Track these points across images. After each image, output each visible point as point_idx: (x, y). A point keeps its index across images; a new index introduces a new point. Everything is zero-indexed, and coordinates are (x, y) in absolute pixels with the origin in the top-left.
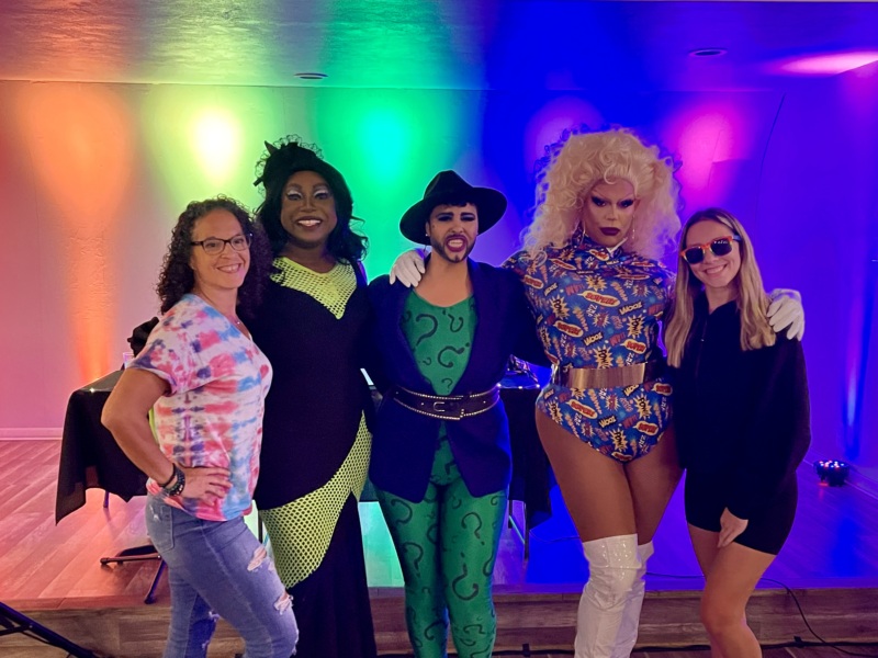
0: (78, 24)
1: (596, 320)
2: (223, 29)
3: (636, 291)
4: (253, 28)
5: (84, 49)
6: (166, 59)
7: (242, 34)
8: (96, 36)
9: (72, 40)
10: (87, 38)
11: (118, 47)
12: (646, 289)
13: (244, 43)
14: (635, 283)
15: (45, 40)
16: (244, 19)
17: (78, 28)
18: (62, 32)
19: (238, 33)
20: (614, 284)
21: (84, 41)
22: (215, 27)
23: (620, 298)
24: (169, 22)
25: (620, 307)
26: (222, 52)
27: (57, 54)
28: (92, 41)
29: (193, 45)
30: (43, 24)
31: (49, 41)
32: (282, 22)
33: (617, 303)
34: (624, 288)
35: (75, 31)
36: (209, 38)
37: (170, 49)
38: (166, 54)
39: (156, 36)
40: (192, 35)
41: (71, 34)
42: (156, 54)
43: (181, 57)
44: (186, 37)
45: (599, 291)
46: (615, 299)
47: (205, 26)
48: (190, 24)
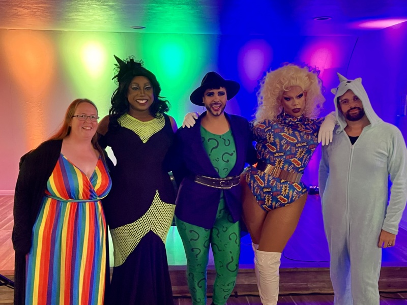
0: (30, 4)
1: (284, 147)
2: (98, 7)
3: (305, 137)
4: (111, 6)
5: (32, 15)
6: (70, 20)
7: (107, 9)
8: (38, 9)
9: (27, 11)
10: (34, 10)
11: (49, 14)
12: (310, 137)
13: (107, 13)
14: (305, 133)
15: (15, 11)
16: (107, 2)
17: (30, 6)
18: (22, 7)
19: (105, 8)
20: (296, 132)
21: (33, 11)
22: (94, 6)
23: (297, 139)
24: (72, 3)
25: (297, 143)
26: (97, 17)
27: (20, 17)
28: (37, 12)
29: (84, 14)
30: (14, 4)
31: (17, 11)
32: (125, 4)
33: (296, 141)
34: (300, 135)
35: (29, 7)
36: (91, 11)
37: (73, 15)
38: (71, 18)
39: (67, 10)
40: (83, 9)
41: (27, 8)
42: (66, 18)
43: (78, 19)
44: (81, 10)
45: (289, 134)
46: (295, 139)
47: (89, 5)
48: (82, 4)
